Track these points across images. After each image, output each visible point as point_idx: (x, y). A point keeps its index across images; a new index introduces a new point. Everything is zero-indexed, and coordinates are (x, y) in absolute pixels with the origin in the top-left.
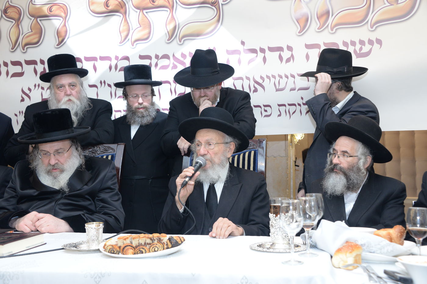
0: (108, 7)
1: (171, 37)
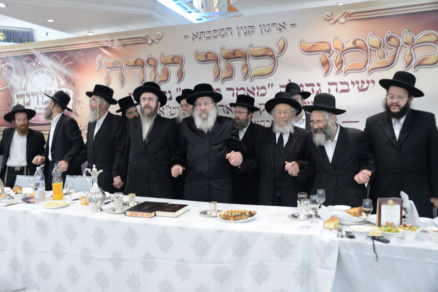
0: (207, 58)
1: (246, 76)
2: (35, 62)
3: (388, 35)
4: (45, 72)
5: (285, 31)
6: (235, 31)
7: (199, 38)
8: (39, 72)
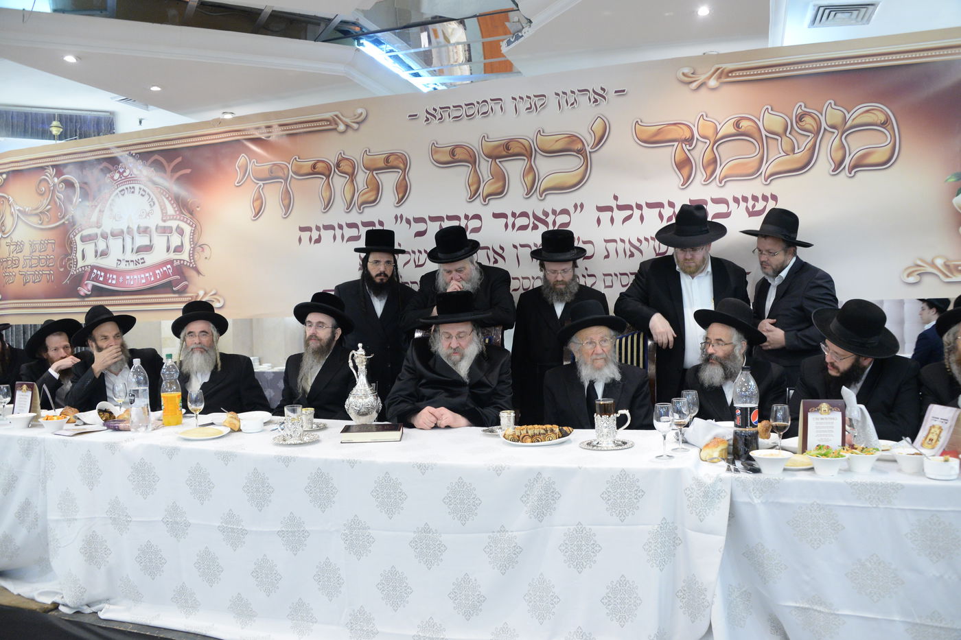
0: (454, 156)
1: (530, 191)
2: (119, 172)
3: (799, 111)
4: (137, 190)
5: (605, 103)
6: (509, 105)
7: (439, 119)
8: (126, 191)
